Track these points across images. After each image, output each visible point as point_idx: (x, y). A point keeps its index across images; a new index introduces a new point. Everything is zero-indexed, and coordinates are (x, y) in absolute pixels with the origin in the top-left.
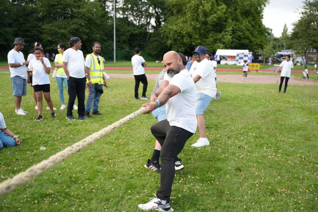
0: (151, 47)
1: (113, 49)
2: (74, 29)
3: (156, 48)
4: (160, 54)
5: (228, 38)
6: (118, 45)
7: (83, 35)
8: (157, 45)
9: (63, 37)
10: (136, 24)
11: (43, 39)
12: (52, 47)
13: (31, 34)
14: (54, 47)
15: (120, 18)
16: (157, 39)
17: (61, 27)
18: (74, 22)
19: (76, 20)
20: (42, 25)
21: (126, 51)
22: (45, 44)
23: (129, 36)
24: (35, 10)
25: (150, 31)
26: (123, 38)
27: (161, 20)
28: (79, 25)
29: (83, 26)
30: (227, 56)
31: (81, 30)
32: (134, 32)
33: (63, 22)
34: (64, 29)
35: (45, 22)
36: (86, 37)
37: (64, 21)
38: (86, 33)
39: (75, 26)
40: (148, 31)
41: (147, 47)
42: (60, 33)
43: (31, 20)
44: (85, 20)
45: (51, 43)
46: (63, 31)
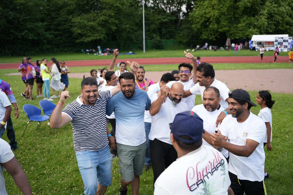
0: (181, 35)
1: (143, 39)
2: (103, 21)
3: (187, 35)
4: (191, 41)
5: (263, 21)
6: (149, 34)
7: (112, 26)
8: (188, 32)
9: (92, 29)
10: (167, 10)
11: (74, 32)
12: (82, 40)
13: (62, 28)
14: (84, 39)
15: (151, 7)
16: (188, 26)
17: (90, 19)
18: (102, 14)
19: (105, 11)
20: (73, 19)
21: (157, 40)
22: (76, 37)
23: (158, 24)
24: (65, 3)
25: (181, 18)
26: (153, 27)
27: (192, 6)
28: (108, 16)
29: (112, 17)
30: (263, 42)
31: (110, 22)
32: (164, 20)
33: (92, 14)
34: (93, 21)
35: (75, 15)
36: (115, 28)
37: (93, 13)
38: (115, 23)
39: (104, 18)
40: (179, 18)
41: (178, 35)
42: (89, 26)
43: (62, 14)
44: (114, 10)
45: (81, 35)
46: (92, 23)
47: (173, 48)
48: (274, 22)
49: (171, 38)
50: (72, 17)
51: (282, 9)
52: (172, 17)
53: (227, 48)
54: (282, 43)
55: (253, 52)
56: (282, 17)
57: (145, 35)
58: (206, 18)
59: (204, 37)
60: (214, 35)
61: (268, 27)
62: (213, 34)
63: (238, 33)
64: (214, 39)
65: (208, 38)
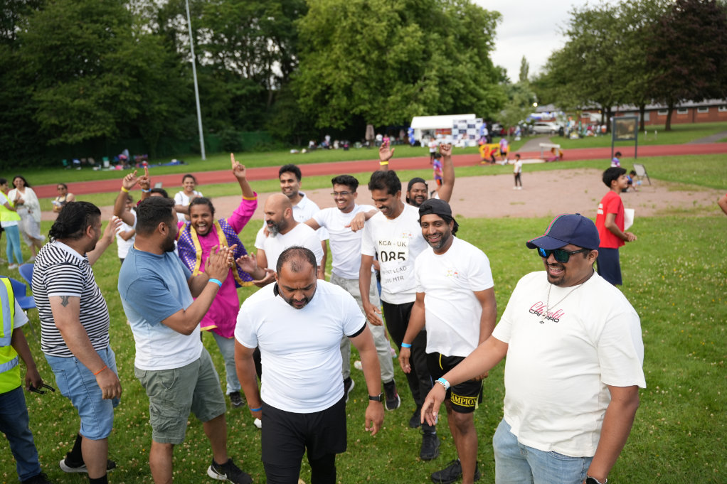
0: (276, 121)
1: (198, 132)
2: (106, 97)
3: (288, 122)
4: (297, 133)
5: (432, 91)
6: (209, 123)
7: (129, 106)
8: (289, 115)
9: (84, 114)
10: (243, 74)
11: (41, 122)
12: (62, 140)
13: (12, 114)
14: (66, 138)
15: (208, 66)
16: (288, 103)
17: (77, 93)
19: (108, 77)
20: (36, 94)
21: (228, 134)
22: (46, 132)
23: (229, 101)
24: (15, 60)
25: (273, 88)
26: (217, 106)
28: (117, 86)
29: (126, 89)
30: (433, 129)
31: (122, 98)
32: (239, 93)
33: (80, 83)
34: (85, 98)
35: (39, 85)
36: (135, 111)
37: (82, 81)
38: (136, 101)
39: (108, 91)
40: (268, 88)
41: (269, 122)
42: (76, 108)
43: (9, 83)
44: (130, 74)
45: (58, 130)
46: (83, 102)
47: (263, 149)
48: (450, 92)
49: (256, 128)
50: (34, 90)
51: (460, 68)
52: (255, 86)
53: (368, 143)
54: (465, 131)
55: (416, 150)
56: (464, 83)
57: (203, 123)
58: (323, 85)
59: (323, 123)
60: (342, 119)
61: (441, 102)
62: (338, 117)
63: (385, 115)
64: (344, 127)
65: (330, 127)
